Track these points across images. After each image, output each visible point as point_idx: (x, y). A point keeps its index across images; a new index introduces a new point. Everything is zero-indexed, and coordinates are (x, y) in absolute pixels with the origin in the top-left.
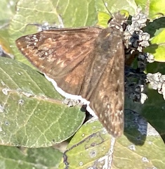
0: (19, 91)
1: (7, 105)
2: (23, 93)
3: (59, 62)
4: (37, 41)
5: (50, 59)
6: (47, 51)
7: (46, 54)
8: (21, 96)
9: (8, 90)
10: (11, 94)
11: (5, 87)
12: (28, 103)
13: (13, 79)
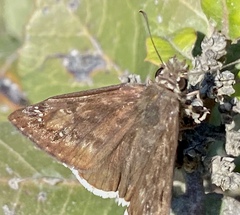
0: (38, 178)
1: (18, 206)
2: (45, 180)
3: (84, 145)
4: (41, 115)
5: (69, 143)
6: (62, 130)
7: (61, 134)
8: (41, 186)
9: (19, 180)
10: (25, 187)
11: (12, 176)
12: (53, 195)
13: (26, 159)
